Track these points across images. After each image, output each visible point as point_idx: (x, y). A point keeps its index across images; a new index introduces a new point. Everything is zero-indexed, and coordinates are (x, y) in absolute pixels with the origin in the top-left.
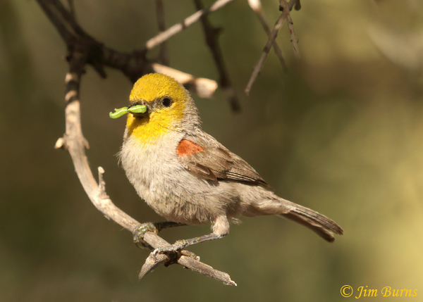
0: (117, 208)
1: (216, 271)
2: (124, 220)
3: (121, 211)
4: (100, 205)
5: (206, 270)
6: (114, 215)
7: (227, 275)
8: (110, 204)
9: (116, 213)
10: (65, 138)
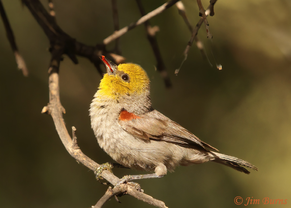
1: (155, 200)
2: (91, 164)
5: (148, 199)
7: (163, 203)
8: (80, 153)
9: (84, 159)
10: (49, 106)
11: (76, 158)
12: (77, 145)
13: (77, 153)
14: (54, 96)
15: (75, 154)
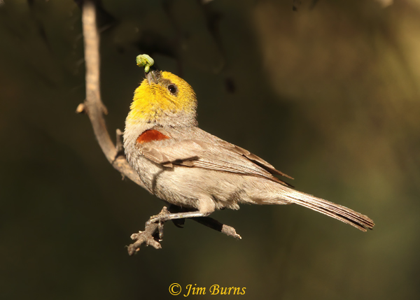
7: (232, 229)
10: (86, 103)
11: (121, 170)
13: (122, 164)
14: (93, 92)
15: (119, 165)
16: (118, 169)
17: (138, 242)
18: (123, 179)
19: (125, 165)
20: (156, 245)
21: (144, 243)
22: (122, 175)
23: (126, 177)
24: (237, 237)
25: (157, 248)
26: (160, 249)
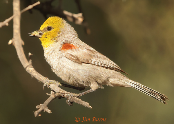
0: (37, 72)
1: (83, 101)
2: (40, 77)
3: (39, 73)
4: (29, 70)
5: (78, 101)
6: (35, 75)
7: (88, 104)
8: (34, 70)
9: (36, 74)
10: (13, 39)
11: (31, 74)
12: (31, 65)
13: (32, 70)
14: (17, 34)
15: (30, 71)
16: (29, 73)
17: (40, 110)
18: (32, 78)
19: (33, 71)
20: (49, 111)
21: (43, 110)
22: (32, 76)
23: (33, 77)
24: (90, 108)
25: (49, 113)
26: (51, 113)
